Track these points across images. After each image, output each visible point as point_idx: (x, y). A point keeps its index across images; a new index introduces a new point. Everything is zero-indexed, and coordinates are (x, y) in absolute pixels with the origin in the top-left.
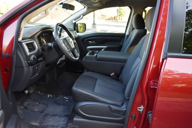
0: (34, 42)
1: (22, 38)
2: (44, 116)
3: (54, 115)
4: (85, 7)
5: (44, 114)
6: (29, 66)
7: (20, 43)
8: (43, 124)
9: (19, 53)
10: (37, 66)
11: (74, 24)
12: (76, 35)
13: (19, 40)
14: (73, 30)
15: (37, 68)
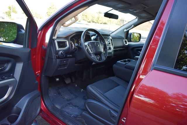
0: (66, 41)
1: (57, 37)
2: (68, 103)
3: (75, 106)
4: (136, 18)
5: (69, 102)
6: (57, 59)
7: (54, 40)
8: (63, 109)
9: (51, 47)
10: (65, 60)
11: (126, 33)
12: (126, 43)
13: (53, 38)
14: (125, 38)
15: (65, 62)
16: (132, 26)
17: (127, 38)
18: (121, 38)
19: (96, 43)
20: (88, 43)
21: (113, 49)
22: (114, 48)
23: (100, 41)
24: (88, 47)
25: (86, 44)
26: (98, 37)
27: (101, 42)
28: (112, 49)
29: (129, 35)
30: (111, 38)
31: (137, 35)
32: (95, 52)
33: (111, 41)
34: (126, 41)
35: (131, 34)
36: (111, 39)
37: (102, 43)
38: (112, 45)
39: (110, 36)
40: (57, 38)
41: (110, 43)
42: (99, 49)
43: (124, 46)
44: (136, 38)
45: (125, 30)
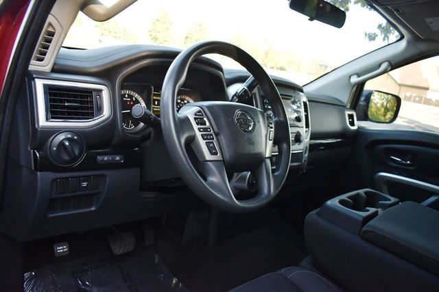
0: (100, 91)
4: (402, 37)
6: (36, 169)
7: (29, 77)
10: (86, 178)
11: (355, 89)
12: (352, 124)
13: (31, 68)
14: (348, 107)
15: (85, 184)
16: (380, 65)
17: (354, 106)
18: (336, 105)
19: (238, 112)
20: (197, 109)
21: (308, 139)
22: (311, 139)
23: (263, 104)
24: (196, 127)
25: (190, 110)
26: (256, 90)
27: (265, 110)
28: (306, 140)
29: (362, 99)
30: (305, 99)
31: (380, 102)
32: (227, 156)
33: (306, 110)
34: (351, 117)
35: (370, 94)
36: (305, 104)
37: (269, 117)
38: (307, 126)
39: (302, 91)
40: (54, 70)
41: (298, 119)
42: (251, 142)
43: (344, 135)
44: (378, 109)
45: (355, 79)
